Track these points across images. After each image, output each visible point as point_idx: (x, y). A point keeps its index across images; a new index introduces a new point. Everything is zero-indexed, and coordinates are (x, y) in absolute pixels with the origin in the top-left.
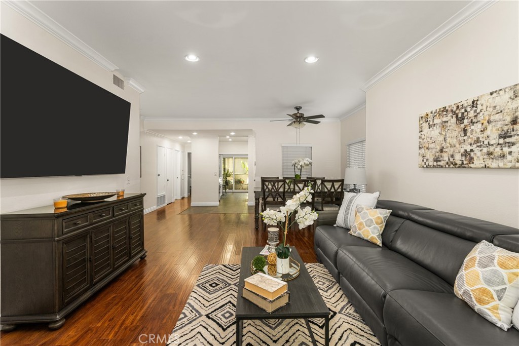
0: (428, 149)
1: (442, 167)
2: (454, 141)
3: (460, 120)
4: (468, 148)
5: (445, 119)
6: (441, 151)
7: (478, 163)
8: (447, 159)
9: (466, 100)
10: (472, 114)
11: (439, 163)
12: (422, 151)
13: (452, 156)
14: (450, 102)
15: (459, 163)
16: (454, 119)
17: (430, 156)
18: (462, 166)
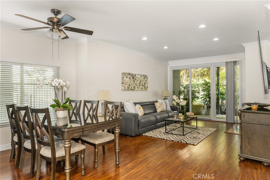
0: (126, 84)
1: (129, 90)
2: (132, 83)
3: (133, 78)
4: (135, 86)
5: (130, 77)
6: (129, 85)
7: (136, 89)
8: (130, 88)
9: (134, 73)
10: (135, 77)
11: (129, 89)
12: (124, 85)
13: (132, 87)
14: (131, 72)
15: (133, 89)
16: (132, 77)
17: (126, 86)
18: (133, 90)
